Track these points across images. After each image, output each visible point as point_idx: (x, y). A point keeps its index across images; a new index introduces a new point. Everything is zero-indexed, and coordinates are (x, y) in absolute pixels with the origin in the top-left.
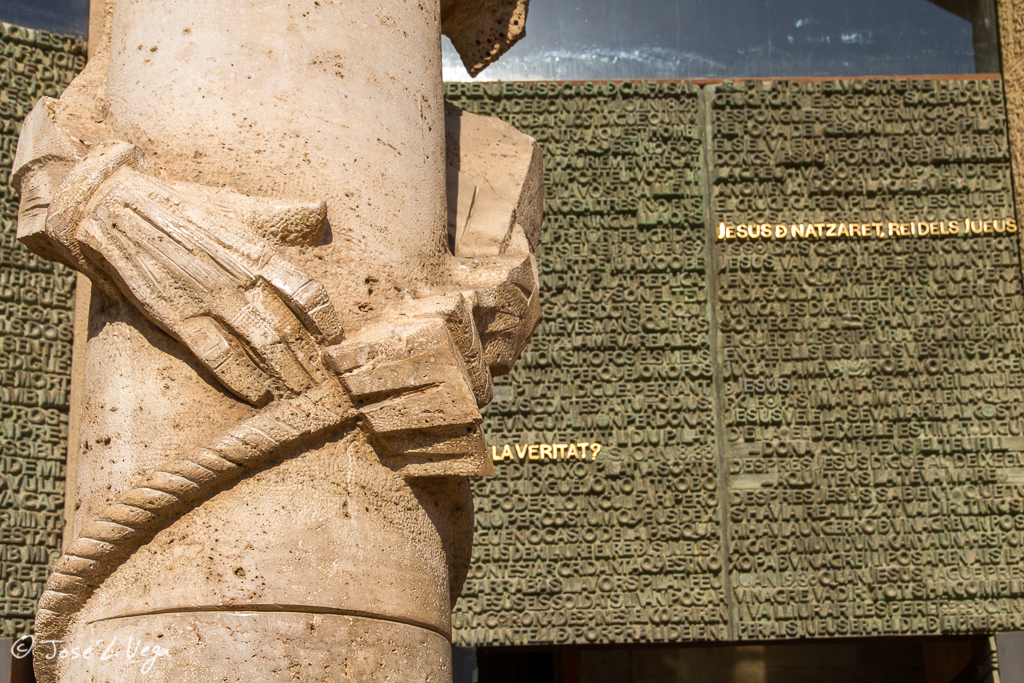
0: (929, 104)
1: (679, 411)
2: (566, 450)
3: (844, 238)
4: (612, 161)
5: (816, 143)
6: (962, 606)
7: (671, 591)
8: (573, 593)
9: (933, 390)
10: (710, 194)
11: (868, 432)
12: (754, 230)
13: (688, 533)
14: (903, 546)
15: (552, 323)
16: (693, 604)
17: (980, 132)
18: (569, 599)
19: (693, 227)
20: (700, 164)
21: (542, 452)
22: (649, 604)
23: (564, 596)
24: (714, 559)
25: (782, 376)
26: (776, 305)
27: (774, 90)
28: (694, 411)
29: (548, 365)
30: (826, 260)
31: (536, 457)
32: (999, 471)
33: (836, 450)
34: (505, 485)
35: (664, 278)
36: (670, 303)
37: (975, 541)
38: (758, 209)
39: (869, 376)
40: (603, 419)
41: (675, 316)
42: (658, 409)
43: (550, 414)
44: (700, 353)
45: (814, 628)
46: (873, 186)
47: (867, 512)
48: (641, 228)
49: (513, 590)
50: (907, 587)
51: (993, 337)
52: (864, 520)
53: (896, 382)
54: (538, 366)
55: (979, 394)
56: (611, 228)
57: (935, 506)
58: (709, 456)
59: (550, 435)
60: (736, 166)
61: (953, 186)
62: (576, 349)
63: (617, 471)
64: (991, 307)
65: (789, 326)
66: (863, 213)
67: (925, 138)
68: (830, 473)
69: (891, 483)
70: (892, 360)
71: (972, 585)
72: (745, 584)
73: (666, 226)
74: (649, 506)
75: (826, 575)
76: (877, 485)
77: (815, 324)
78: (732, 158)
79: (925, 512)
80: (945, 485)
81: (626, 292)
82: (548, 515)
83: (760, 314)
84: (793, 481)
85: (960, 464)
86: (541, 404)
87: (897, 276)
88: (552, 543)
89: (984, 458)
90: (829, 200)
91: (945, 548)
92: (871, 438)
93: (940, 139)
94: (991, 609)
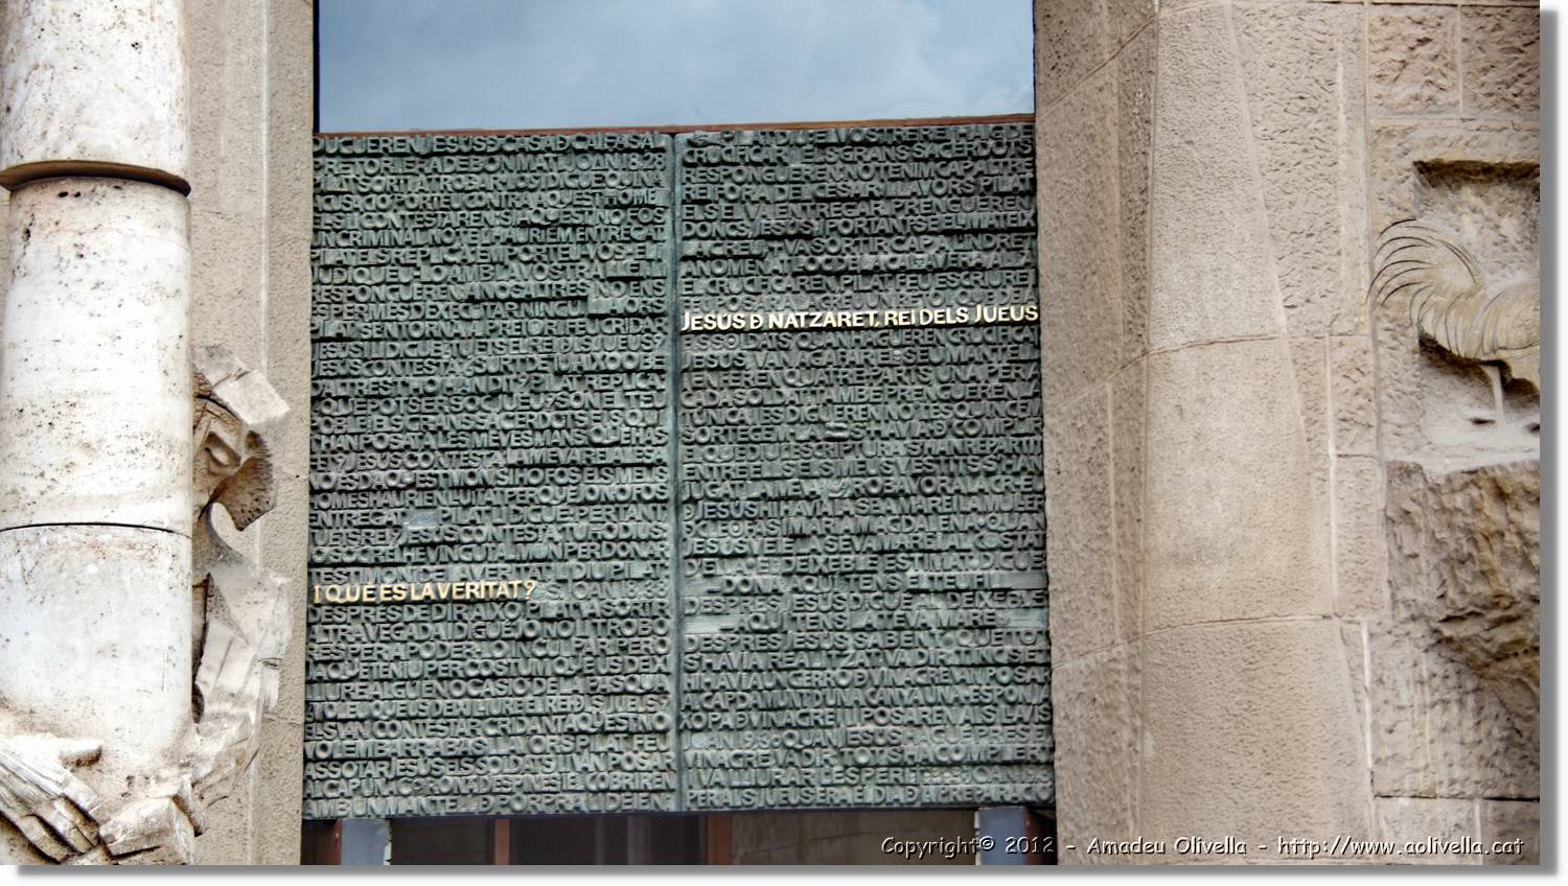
0: (941, 158)
1: (628, 540)
2: (496, 587)
3: (829, 328)
4: (562, 234)
5: (804, 208)
6: (947, 774)
7: (611, 755)
8: (501, 756)
9: (927, 515)
10: (676, 272)
11: (847, 566)
12: (725, 319)
13: (631, 688)
14: (882, 703)
15: (484, 435)
16: (635, 770)
17: (1002, 195)
18: (495, 763)
19: (653, 316)
20: (666, 235)
21: (468, 590)
22: (585, 769)
23: (489, 759)
24: (660, 719)
25: (749, 499)
26: (745, 410)
27: (756, 143)
28: (646, 540)
29: (478, 486)
30: (808, 355)
31: (461, 597)
32: (1000, 614)
33: (809, 588)
34: (425, 629)
35: (617, 379)
36: (622, 409)
37: (967, 698)
38: (731, 293)
39: (853, 498)
40: (541, 550)
41: (628, 425)
42: (604, 539)
43: (479, 544)
44: (656, 470)
45: (772, 798)
46: (868, 262)
47: (844, 662)
48: (592, 317)
49: (429, 752)
50: (881, 752)
51: (1001, 451)
52: (839, 671)
53: (883, 506)
54: (466, 488)
55: (981, 520)
56: (556, 317)
57: (921, 655)
58: (662, 594)
59: (477, 569)
60: (709, 238)
61: (964, 263)
62: (510, 466)
63: (552, 614)
64: (1003, 414)
65: (761, 436)
66: (856, 297)
67: (936, 200)
68: (799, 615)
69: (869, 628)
70: (879, 479)
71: (957, 751)
72: (697, 746)
73: (621, 316)
74: (589, 653)
75: (791, 736)
76: (855, 630)
77: (793, 434)
78: (704, 228)
79: (909, 662)
80: (934, 630)
81: (572, 396)
82: (474, 665)
83: (728, 423)
84: (756, 626)
85: (954, 605)
86: (468, 532)
87: (891, 375)
88: (478, 697)
89: (981, 598)
90: (816, 281)
91: (931, 705)
92: (850, 573)
93: (954, 202)
94: (981, 778)
